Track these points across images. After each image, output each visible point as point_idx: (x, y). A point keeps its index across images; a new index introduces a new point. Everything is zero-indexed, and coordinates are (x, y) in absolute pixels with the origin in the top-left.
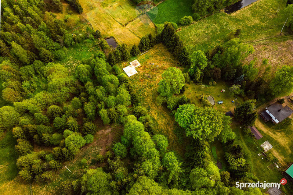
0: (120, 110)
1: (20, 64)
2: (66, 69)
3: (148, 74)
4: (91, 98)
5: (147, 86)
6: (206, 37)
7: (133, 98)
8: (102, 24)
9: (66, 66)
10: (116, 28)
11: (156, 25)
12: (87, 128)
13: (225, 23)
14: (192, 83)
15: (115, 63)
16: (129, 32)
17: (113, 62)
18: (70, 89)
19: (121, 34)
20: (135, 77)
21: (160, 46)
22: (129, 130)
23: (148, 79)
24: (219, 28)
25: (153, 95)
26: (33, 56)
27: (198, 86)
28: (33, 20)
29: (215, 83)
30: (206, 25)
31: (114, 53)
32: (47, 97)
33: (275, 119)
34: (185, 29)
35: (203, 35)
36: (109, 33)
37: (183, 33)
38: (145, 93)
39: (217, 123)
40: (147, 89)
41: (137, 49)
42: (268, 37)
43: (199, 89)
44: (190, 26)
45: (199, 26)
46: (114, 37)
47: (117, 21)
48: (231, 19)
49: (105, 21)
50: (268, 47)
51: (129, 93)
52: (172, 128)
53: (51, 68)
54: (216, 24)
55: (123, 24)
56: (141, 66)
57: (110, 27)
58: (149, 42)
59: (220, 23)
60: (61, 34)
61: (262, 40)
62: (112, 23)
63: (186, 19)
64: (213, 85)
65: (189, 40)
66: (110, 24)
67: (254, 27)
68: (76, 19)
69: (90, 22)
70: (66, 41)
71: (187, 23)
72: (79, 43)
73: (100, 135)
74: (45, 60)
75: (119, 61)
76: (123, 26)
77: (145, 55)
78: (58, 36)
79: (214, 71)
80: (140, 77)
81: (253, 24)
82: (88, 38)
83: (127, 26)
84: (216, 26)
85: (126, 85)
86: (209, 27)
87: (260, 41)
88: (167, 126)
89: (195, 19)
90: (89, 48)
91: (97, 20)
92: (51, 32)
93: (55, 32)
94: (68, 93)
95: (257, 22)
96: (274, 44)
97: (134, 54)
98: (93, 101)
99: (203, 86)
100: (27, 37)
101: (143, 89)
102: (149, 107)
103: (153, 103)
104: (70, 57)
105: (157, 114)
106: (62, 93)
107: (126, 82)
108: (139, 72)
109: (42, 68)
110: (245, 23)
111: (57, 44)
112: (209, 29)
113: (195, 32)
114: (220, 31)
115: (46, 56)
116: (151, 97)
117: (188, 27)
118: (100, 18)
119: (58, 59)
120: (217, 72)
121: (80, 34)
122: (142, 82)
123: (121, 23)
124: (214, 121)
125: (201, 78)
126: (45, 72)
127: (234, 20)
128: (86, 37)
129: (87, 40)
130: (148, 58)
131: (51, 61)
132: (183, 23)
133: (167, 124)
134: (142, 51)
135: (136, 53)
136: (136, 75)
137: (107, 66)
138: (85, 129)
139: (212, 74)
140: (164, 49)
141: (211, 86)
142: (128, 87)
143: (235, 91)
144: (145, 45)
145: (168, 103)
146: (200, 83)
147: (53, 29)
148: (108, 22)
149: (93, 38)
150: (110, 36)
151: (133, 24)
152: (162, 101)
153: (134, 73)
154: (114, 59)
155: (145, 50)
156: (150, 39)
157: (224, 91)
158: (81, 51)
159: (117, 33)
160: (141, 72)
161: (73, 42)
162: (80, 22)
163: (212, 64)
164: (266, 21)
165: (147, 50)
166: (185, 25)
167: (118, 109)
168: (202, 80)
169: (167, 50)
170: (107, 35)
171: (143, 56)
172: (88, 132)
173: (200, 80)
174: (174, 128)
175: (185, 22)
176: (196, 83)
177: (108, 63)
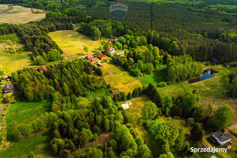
0: (117, 123)
1: (64, 95)
2: (88, 101)
3: (136, 109)
4: (101, 113)
5: (135, 115)
6: (174, 94)
7: (125, 119)
8: (112, 82)
9: (89, 100)
10: (120, 85)
11: (144, 85)
12: (96, 129)
13: (187, 88)
14: (163, 116)
15: (117, 101)
16: (127, 87)
17: (116, 100)
18: (89, 110)
19: (122, 88)
20: (128, 110)
21: (145, 96)
22: (121, 131)
23: (136, 112)
24: (183, 90)
25: (138, 120)
26: (71, 92)
27: (167, 118)
28: (76, 75)
29: (179, 117)
30: (175, 88)
31: (117, 95)
32: (75, 112)
33: (219, 141)
34: (162, 89)
35: (173, 93)
36: (115, 87)
37: (160, 91)
38: (133, 119)
39: (174, 129)
40: (135, 116)
41: (131, 95)
42: (216, 97)
43: (168, 120)
44: (165, 87)
45: (170, 88)
46: (118, 89)
47: (121, 82)
48: (191, 86)
49: (114, 81)
50: (216, 102)
51: (123, 116)
52: (148, 140)
53: (80, 99)
54: (181, 88)
55: (124, 83)
56: (132, 105)
57: (116, 84)
58: (138, 92)
59: (184, 88)
60: (89, 83)
61: (211, 99)
62: (118, 82)
63: (162, 83)
64: (177, 119)
65: (163, 95)
66: (117, 82)
67: (206, 91)
68: (98, 78)
69: (106, 81)
70: (91, 87)
71: (163, 86)
72: (98, 89)
73: (102, 137)
74: (77, 95)
75: (119, 100)
76: (124, 84)
77: (135, 99)
78: (87, 84)
79: (177, 109)
80: (131, 110)
81: (206, 90)
82: (103, 88)
83: (126, 84)
84: (181, 89)
85: (122, 112)
86: (177, 89)
87: (210, 99)
88: (145, 138)
89: (168, 84)
90: (103, 92)
91: (109, 80)
92: (84, 81)
93: (86, 82)
94: (87, 112)
95: (209, 89)
96: (220, 101)
97: (129, 98)
98: (101, 115)
99: (170, 118)
100: (71, 82)
101: (132, 116)
102: (135, 126)
103: (137, 124)
104: (91, 96)
105: (139, 130)
106: (84, 111)
107: (122, 110)
108: (130, 107)
109: (75, 98)
110: (200, 89)
111: (85, 88)
112: (177, 90)
113: (168, 91)
114: (184, 91)
115: (78, 92)
116: (136, 121)
117: (163, 88)
118: (111, 79)
119: (84, 96)
120: (179, 110)
121: (99, 85)
122: (132, 113)
123: (123, 83)
124: (172, 128)
125: (169, 113)
126: (76, 100)
127: (193, 86)
128: (102, 87)
129: (102, 89)
130: (137, 101)
131: (81, 95)
132: (160, 85)
133: (145, 136)
134: (134, 97)
135: (130, 97)
136: (129, 109)
137: (112, 101)
138: (94, 129)
139: (176, 111)
140: (147, 97)
141: (176, 119)
142: (123, 113)
143: (191, 122)
144: (136, 93)
145: (147, 123)
146: (168, 116)
147: (85, 80)
148: (116, 82)
149: (106, 88)
150: (116, 88)
151: (130, 84)
152: (143, 122)
153: (127, 108)
154: (117, 99)
155: (135, 96)
156: (139, 90)
157: (184, 122)
158: (98, 93)
159: (120, 87)
160: (132, 108)
161: (95, 89)
162: (100, 80)
163: (176, 106)
164: (215, 89)
165: (137, 97)
166: (161, 87)
167: (115, 123)
168: (170, 115)
169: (149, 98)
170: (114, 88)
171: (134, 99)
172: (95, 132)
173: (168, 114)
174: (149, 139)
175: (162, 85)
176: (166, 116)
177: (113, 100)
